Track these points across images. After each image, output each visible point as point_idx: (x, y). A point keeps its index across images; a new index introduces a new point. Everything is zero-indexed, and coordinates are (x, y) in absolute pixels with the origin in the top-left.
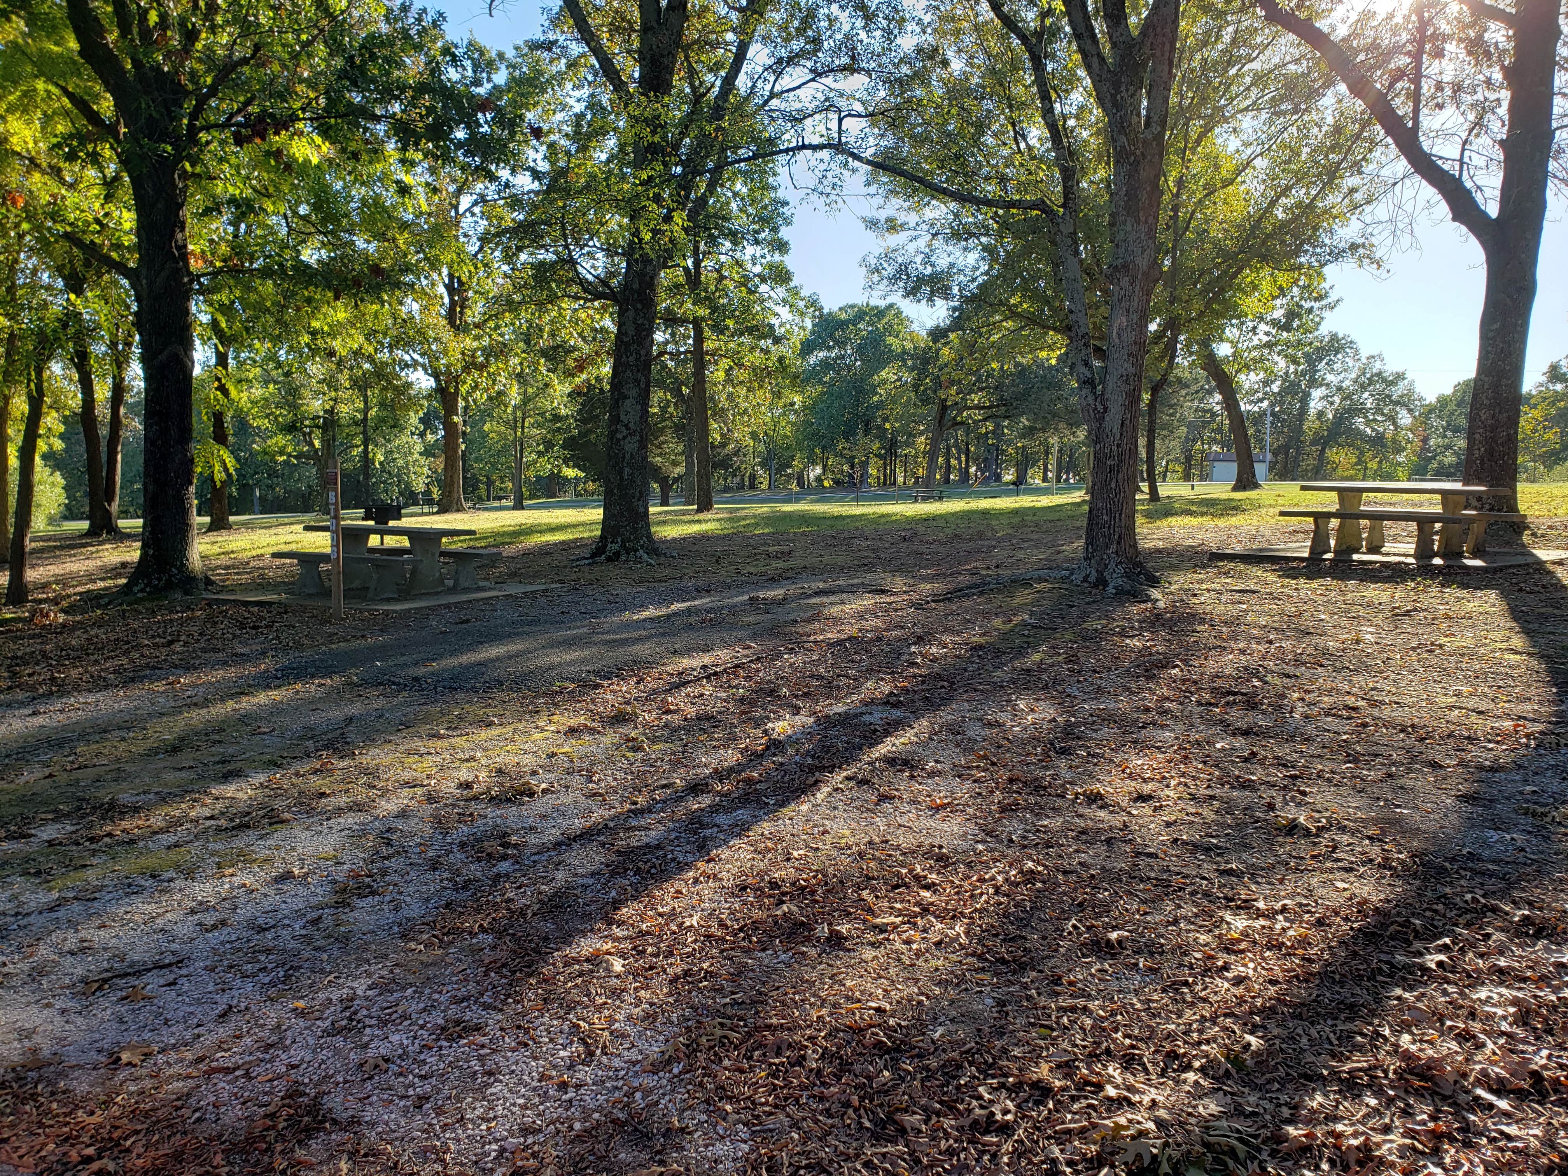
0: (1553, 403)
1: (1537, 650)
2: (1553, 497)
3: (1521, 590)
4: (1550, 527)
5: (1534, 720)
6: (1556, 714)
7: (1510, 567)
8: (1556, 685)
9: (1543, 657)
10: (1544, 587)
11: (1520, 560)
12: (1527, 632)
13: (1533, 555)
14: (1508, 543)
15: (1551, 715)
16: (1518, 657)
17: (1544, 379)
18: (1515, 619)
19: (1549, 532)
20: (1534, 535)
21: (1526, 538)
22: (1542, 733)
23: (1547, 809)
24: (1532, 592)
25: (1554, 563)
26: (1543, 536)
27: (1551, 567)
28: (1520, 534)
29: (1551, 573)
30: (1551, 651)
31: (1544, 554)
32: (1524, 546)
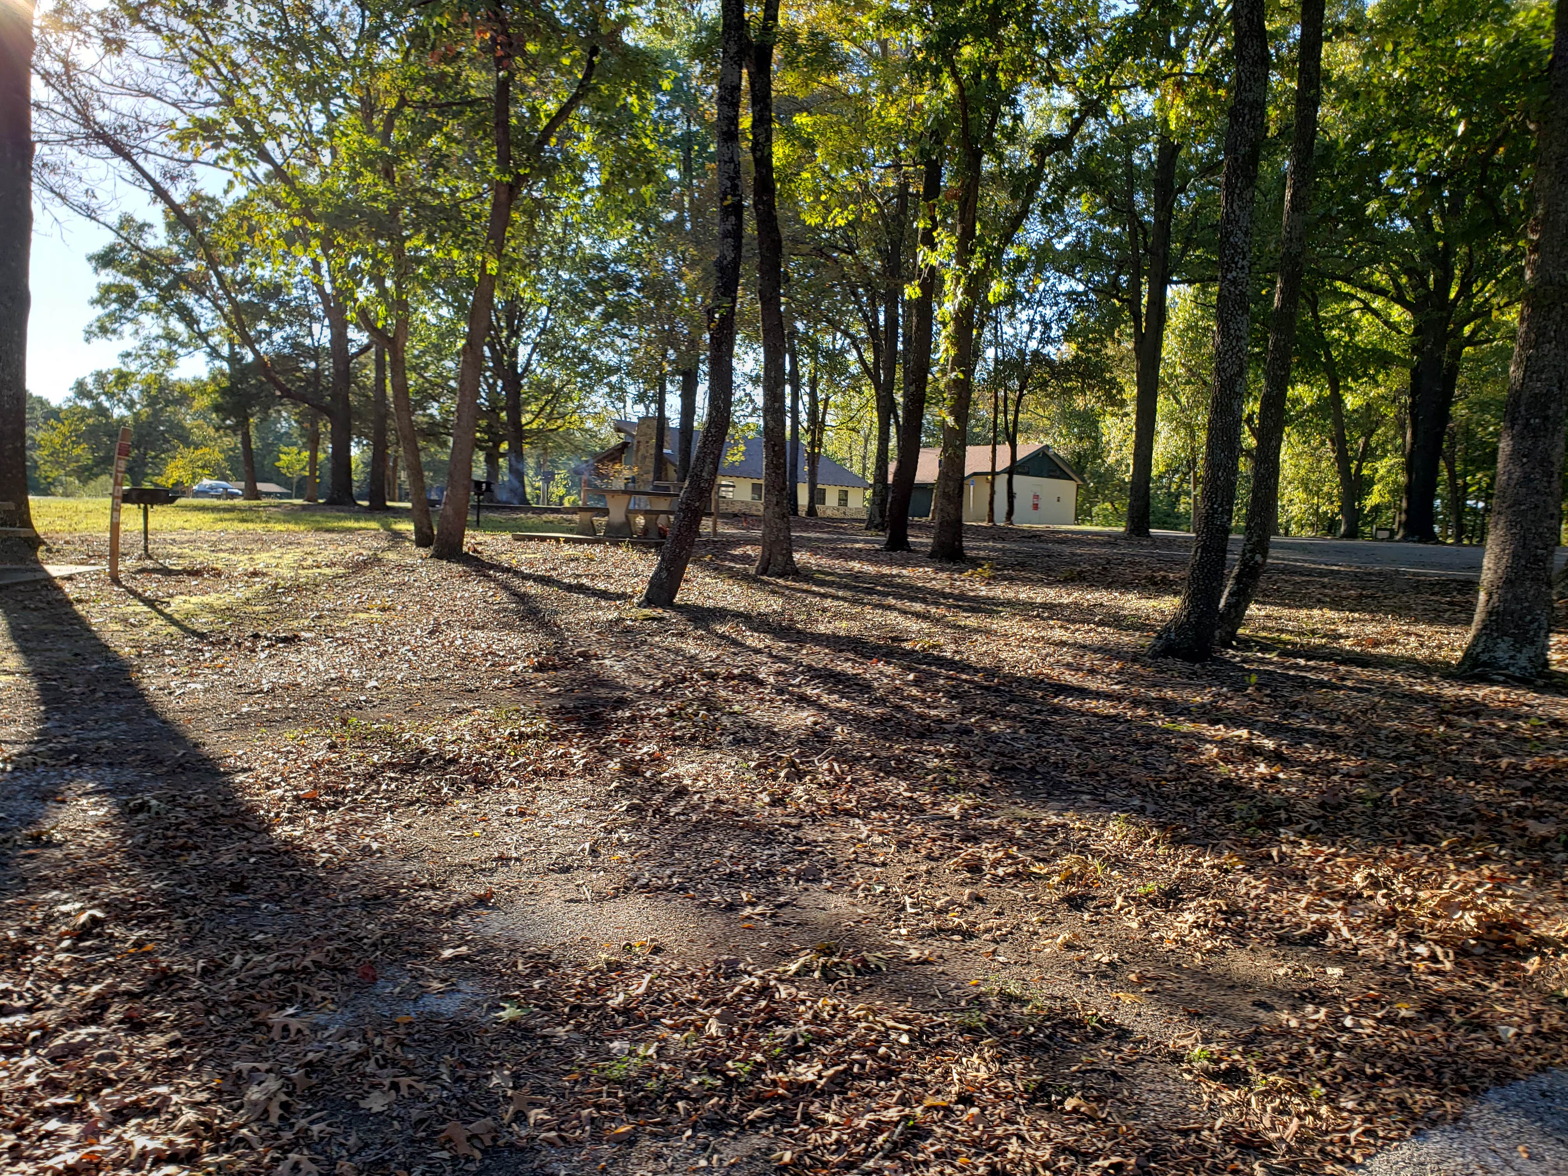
0: (82, 420)
1: (29, 669)
2: (77, 512)
3: (25, 608)
4: (67, 542)
5: (16, 742)
6: (40, 733)
7: (17, 584)
8: (44, 703)
9: (38, 674)
10: (49, 603)
11: (29, 577)
12: (24, 651)
13: (45, 571)
14: (22, 560)
15: (34, 734)
16: (10, 678)
17: (71, 394)
18: (14, 638)
19: (65, 547)
20: (49, 550)
21: (41, 554)
22: (20, 755)
23: (9, 834)
24: (36, 609)
25: (63, 578)
26: (58, 551)
27: (59, 582)
28: (36, 549)
29: (60, 589)
30: (46, 669)
31: (55, 570)
32: (37, 562)
